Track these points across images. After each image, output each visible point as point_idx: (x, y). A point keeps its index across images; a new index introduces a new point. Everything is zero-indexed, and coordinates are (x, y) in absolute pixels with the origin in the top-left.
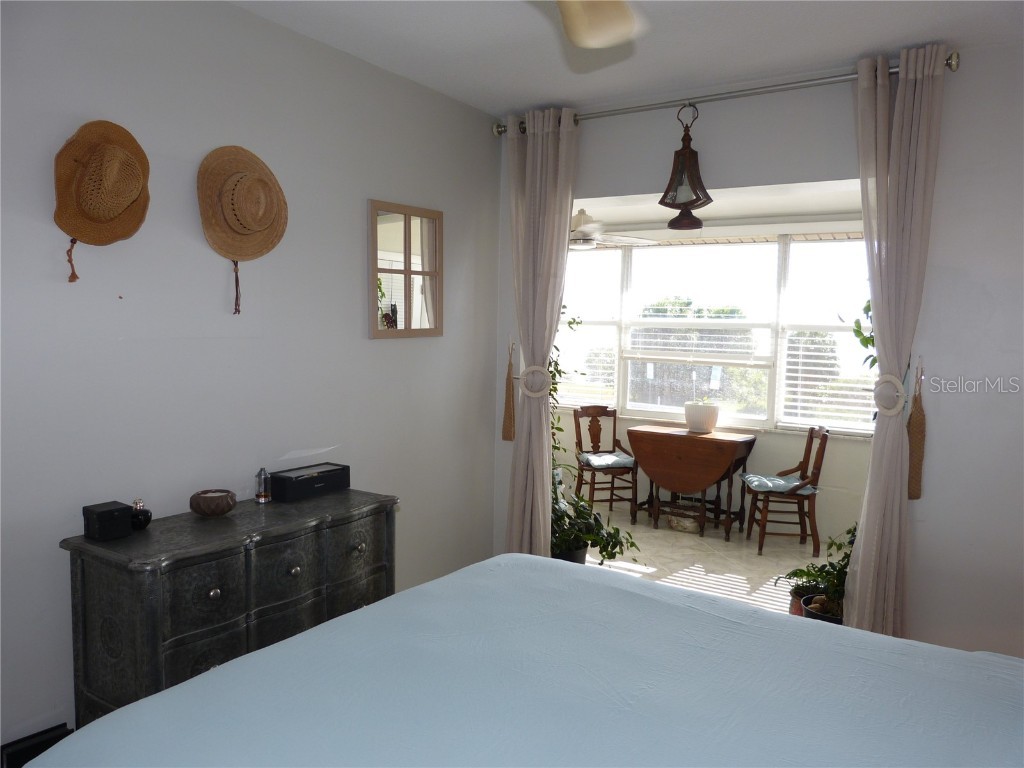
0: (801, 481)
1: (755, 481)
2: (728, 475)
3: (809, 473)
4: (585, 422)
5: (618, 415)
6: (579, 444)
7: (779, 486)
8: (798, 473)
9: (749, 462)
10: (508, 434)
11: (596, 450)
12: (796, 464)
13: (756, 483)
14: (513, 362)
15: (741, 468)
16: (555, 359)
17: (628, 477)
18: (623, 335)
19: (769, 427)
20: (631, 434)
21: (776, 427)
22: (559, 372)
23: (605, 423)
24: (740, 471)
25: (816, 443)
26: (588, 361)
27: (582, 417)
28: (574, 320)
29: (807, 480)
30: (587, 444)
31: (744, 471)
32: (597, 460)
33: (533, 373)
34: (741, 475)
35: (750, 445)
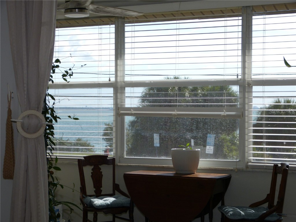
0: (269, 210)
1: (230, 211)
2: (208, 210)
3: (275, 203)
4: (88, 170)
5: (117, 163)
6: (83, 189)
7: (251, 214)
8: (266, 205)
9: (226, 197)
10: (8, 174)
11: (99, 195)
12: (264, 197)
13: (231, 213)
14: (11, 109)
15: (220, 202)
16: (51, 106)
17: (126, 215)
18: (118, 94)
19: (241, 166)
20: (127, 177)
21: (247, 166)
22: (55, 118)
23: (106, 170)
24: (220, 204)
25: (279, 177)
26: (105, 135)
27: (85, 165)
28: (67, 72)
29: (272, 209)
30: (90, 188)
31: (223, 204)
32: (98, 202)
33: (28, 116)
34: (220, 208)
35: (225, 182)
